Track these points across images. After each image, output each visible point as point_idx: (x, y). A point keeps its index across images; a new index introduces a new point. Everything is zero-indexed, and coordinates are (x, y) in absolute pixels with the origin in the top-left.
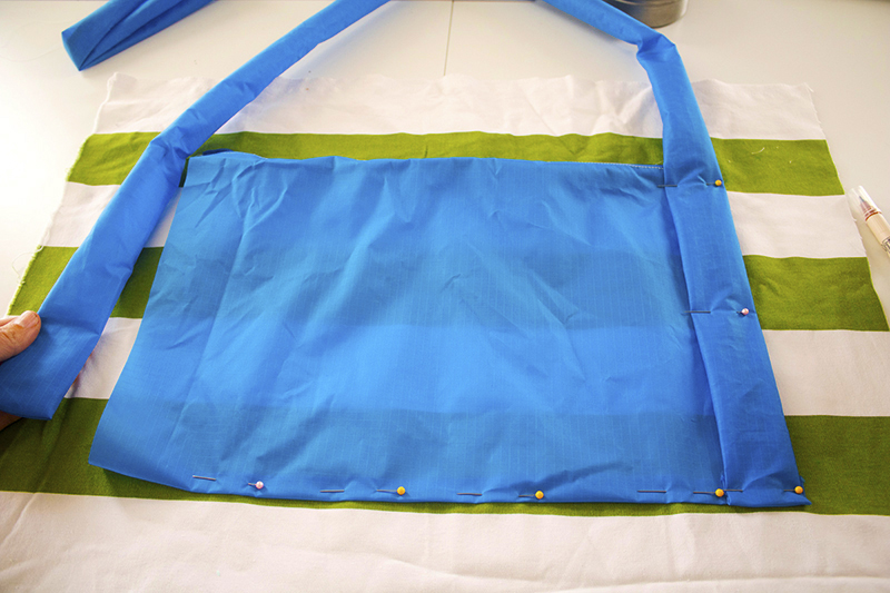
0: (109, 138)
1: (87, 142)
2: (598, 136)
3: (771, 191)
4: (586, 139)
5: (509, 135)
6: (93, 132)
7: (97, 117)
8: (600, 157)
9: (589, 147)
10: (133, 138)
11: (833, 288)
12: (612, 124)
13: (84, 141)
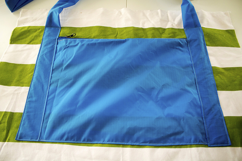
0: (21, 28)
1: (14, 30)
2: (168, 28)
3: (219, 46)
4: (164, 29)
5: (142, 28)
6: (16, 27)
7: (17, 22)
8: (169, 36)
9: (166, 32)
10: (28, 28)
11: (238, 76)
12: (172, 25)
13: (13, 30)
